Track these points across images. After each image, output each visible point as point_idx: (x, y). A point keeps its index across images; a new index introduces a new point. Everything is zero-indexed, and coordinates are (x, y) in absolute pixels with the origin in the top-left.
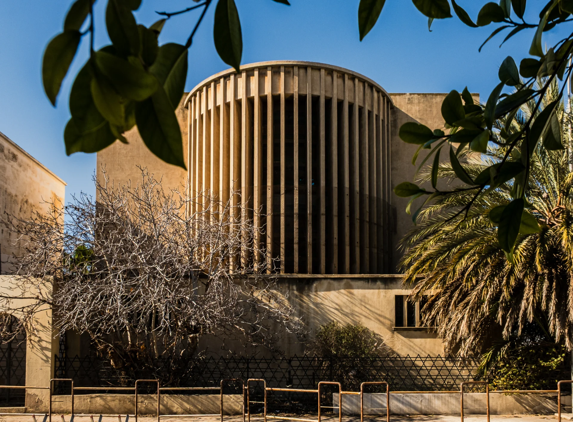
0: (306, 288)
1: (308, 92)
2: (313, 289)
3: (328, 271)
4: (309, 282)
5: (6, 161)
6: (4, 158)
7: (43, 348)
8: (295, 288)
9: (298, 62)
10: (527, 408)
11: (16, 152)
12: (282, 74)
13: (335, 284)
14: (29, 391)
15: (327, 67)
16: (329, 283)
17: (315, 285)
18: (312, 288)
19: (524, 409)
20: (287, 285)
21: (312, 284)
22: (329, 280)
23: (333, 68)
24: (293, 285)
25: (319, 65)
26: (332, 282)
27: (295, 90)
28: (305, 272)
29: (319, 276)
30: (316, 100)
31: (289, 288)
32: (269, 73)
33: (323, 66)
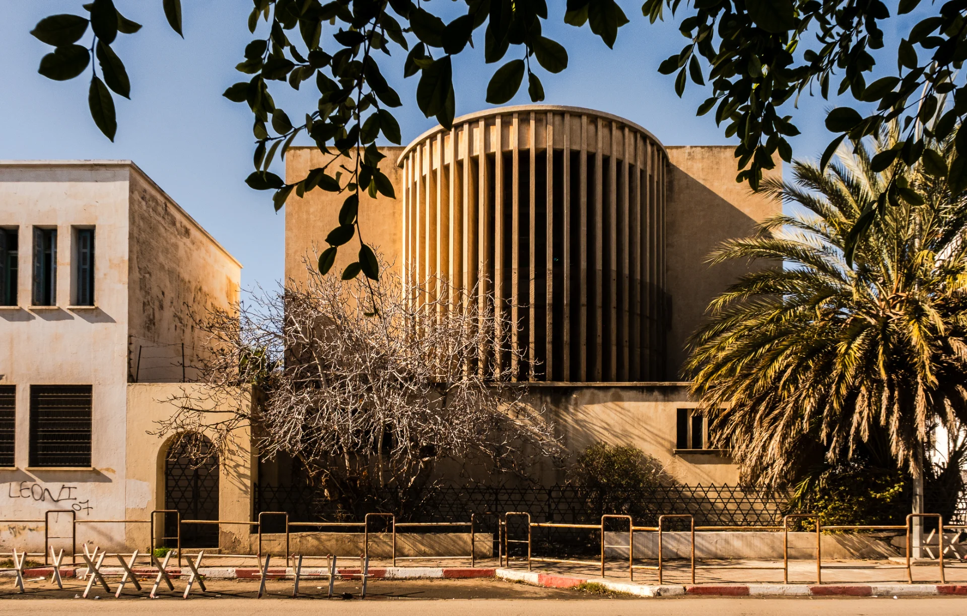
0: (563, 400)
1: (566, 146)
2: (573, 402)
3: (590, 378)
4: (568, 391)
5: (178, 237)
6: (176, 233)
7: (240, 476)
8: (549, 399)
9: (553, 106)
10: (852, 551)
11: (189, 226)
12: (532, 123)
13: (601, 394)
14: (223, 528)
15: (591, 112)
16: (593, 393)
17: (574, 396)
18: (570, 400)
19: (847, 552)
20: (539, 396)
21: (571, 394)
22: (592, 390)
23: (598, 114)
24: (546, 396)
25: (580, 111)
26: (596, 391)
27: (548, 144)
28: (561, 380)
29: (579, 384)
30: (575, 156)
31: (541, 399)
32: (515, 121)
33: (585, 111)
